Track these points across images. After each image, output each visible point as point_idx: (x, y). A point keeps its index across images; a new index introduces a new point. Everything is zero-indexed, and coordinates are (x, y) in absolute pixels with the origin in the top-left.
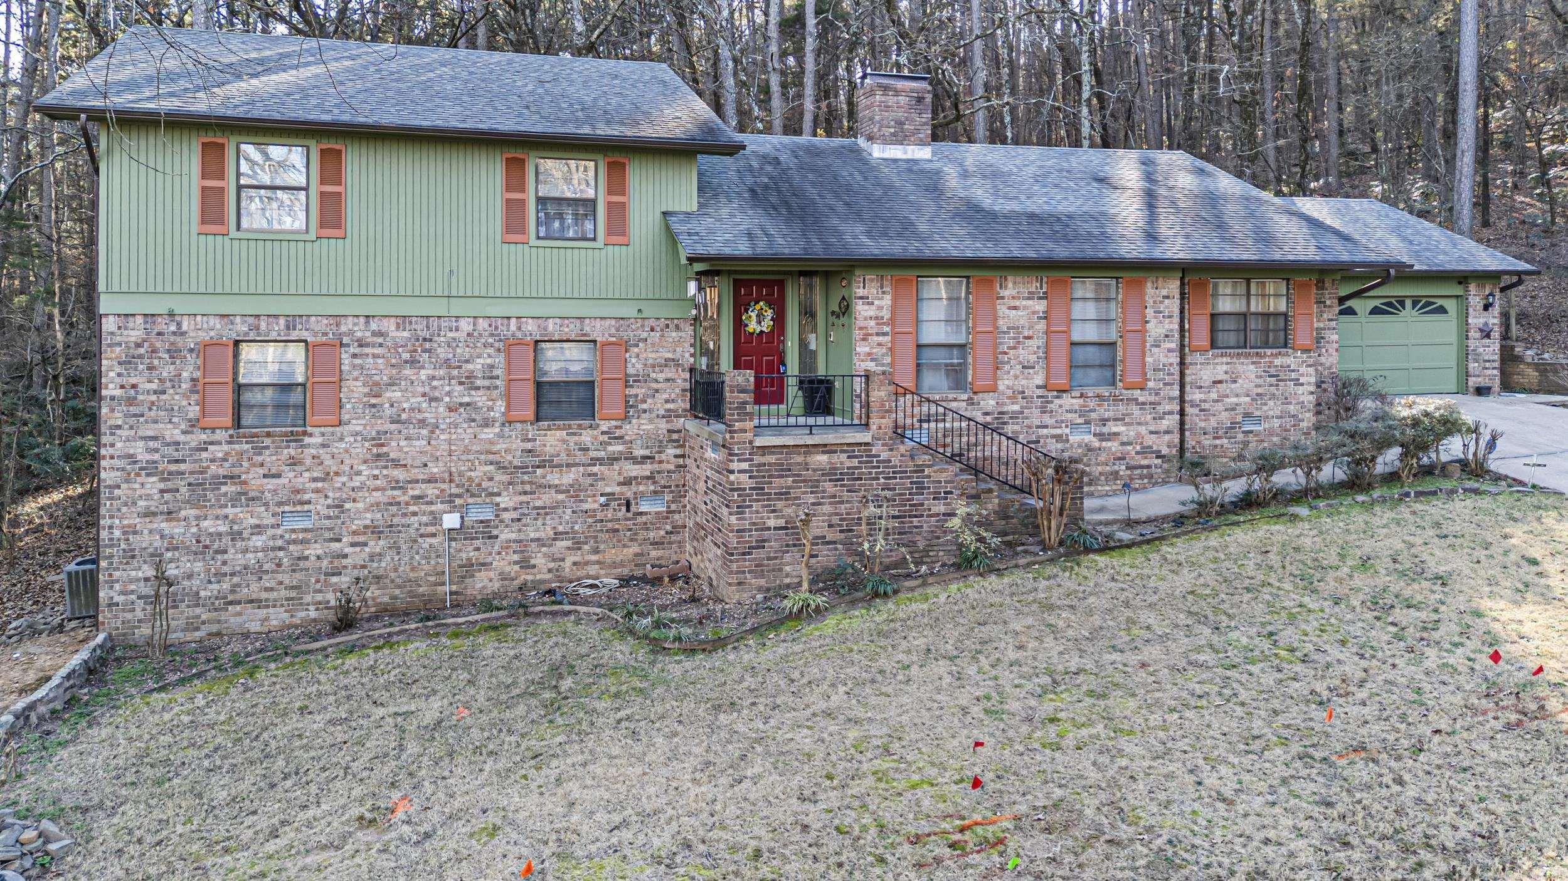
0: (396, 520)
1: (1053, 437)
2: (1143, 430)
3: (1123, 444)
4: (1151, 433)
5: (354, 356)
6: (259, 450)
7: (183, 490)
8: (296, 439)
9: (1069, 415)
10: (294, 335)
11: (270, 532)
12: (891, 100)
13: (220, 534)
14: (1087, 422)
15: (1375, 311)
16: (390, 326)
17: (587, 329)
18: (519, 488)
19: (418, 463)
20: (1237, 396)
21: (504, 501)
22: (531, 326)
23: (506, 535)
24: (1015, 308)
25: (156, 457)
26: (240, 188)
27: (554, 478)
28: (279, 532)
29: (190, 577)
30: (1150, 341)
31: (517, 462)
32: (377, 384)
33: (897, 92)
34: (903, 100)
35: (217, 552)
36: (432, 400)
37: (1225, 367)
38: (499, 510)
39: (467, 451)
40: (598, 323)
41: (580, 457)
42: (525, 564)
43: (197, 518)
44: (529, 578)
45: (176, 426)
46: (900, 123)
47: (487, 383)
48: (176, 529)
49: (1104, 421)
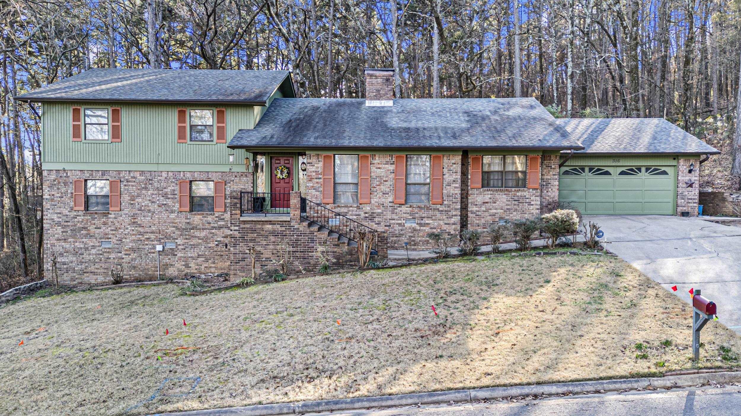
0: (140, 247)
1: (397, 224)
2: (441, 223)
3: (431, 228)
4: (446, 224)
5: (125, 185)
6: (94, 219)
7: (69, 232)
8: (106, 214)
9: (405, 215)
10: (105, 178)
11: (98, 248)
12: (374, 81)
13: (81, 248)
14: (414, 218)
15: (622, 173)
16: (137, 175)
17: (210, 176)
18: (184, 237)
19: (148, 226)
20: (496, 209)
21: (179, 241)
22: (188, 175)
23: (180, 255)
24: (379, 168)
25: (60, 220)
26: (85, 124)
27: (197, 234)
28: (101, 248)
29: (72, 262)
30: (445, 183)
31: (183, 227)
32: (133, 196)
33: (376, 77)
34: (379, 80)
35: (80, 254)
36: (153, 202)
37: (489, 196)
38: (177, 245)
39: (165, 222)
40: (214, 174)
41: (207, 226)
42: (187, 266)
43: (74, 242)
44: (189, 271)
45: (67, 209)
46: (378, 91)
47: (172, 196)
48: (67, 246)
49: (422, 218)
